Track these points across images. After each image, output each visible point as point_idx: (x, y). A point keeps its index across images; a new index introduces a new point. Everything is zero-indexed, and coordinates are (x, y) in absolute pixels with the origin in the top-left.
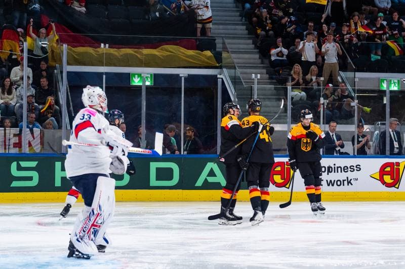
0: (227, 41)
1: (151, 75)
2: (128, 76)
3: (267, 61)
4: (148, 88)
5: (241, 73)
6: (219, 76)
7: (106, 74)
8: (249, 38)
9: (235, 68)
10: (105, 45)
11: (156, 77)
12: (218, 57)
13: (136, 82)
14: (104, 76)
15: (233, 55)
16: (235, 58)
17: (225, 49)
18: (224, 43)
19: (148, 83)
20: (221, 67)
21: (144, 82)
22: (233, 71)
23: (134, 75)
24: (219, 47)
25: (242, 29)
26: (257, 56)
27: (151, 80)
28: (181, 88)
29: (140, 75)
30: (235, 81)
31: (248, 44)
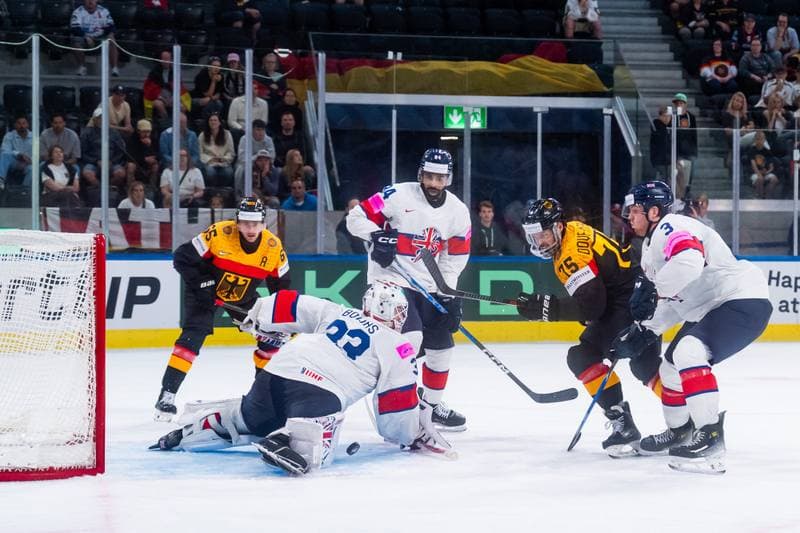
0: (622, 46)
1: (483, 109)
2: (439, 113)
3: (696, 83)
4: (475, 133)
5: (649, 106)
6: (605, 111)
7: (399, 108)
8: (664, 41)
9: (637, 97)
10: (395, 54)
11: (491, 113)
12: (606, 75)
13: (455, 122)
14: (394, 112)
15: (634, 73)
16: (638, 78)
17: (619, 60)
18: (616, 50)
19: (476, 124)
20: (610, 95)
21: (468, 122)
22: (633, 101)
23: (451, 110)
24: (608, 56)
25: (650, 24)
26: (679, 74)
27: (482, 117)
28: (536, 134)
29: (460, 110)
30: (637, 118)
31: (662, 52)
